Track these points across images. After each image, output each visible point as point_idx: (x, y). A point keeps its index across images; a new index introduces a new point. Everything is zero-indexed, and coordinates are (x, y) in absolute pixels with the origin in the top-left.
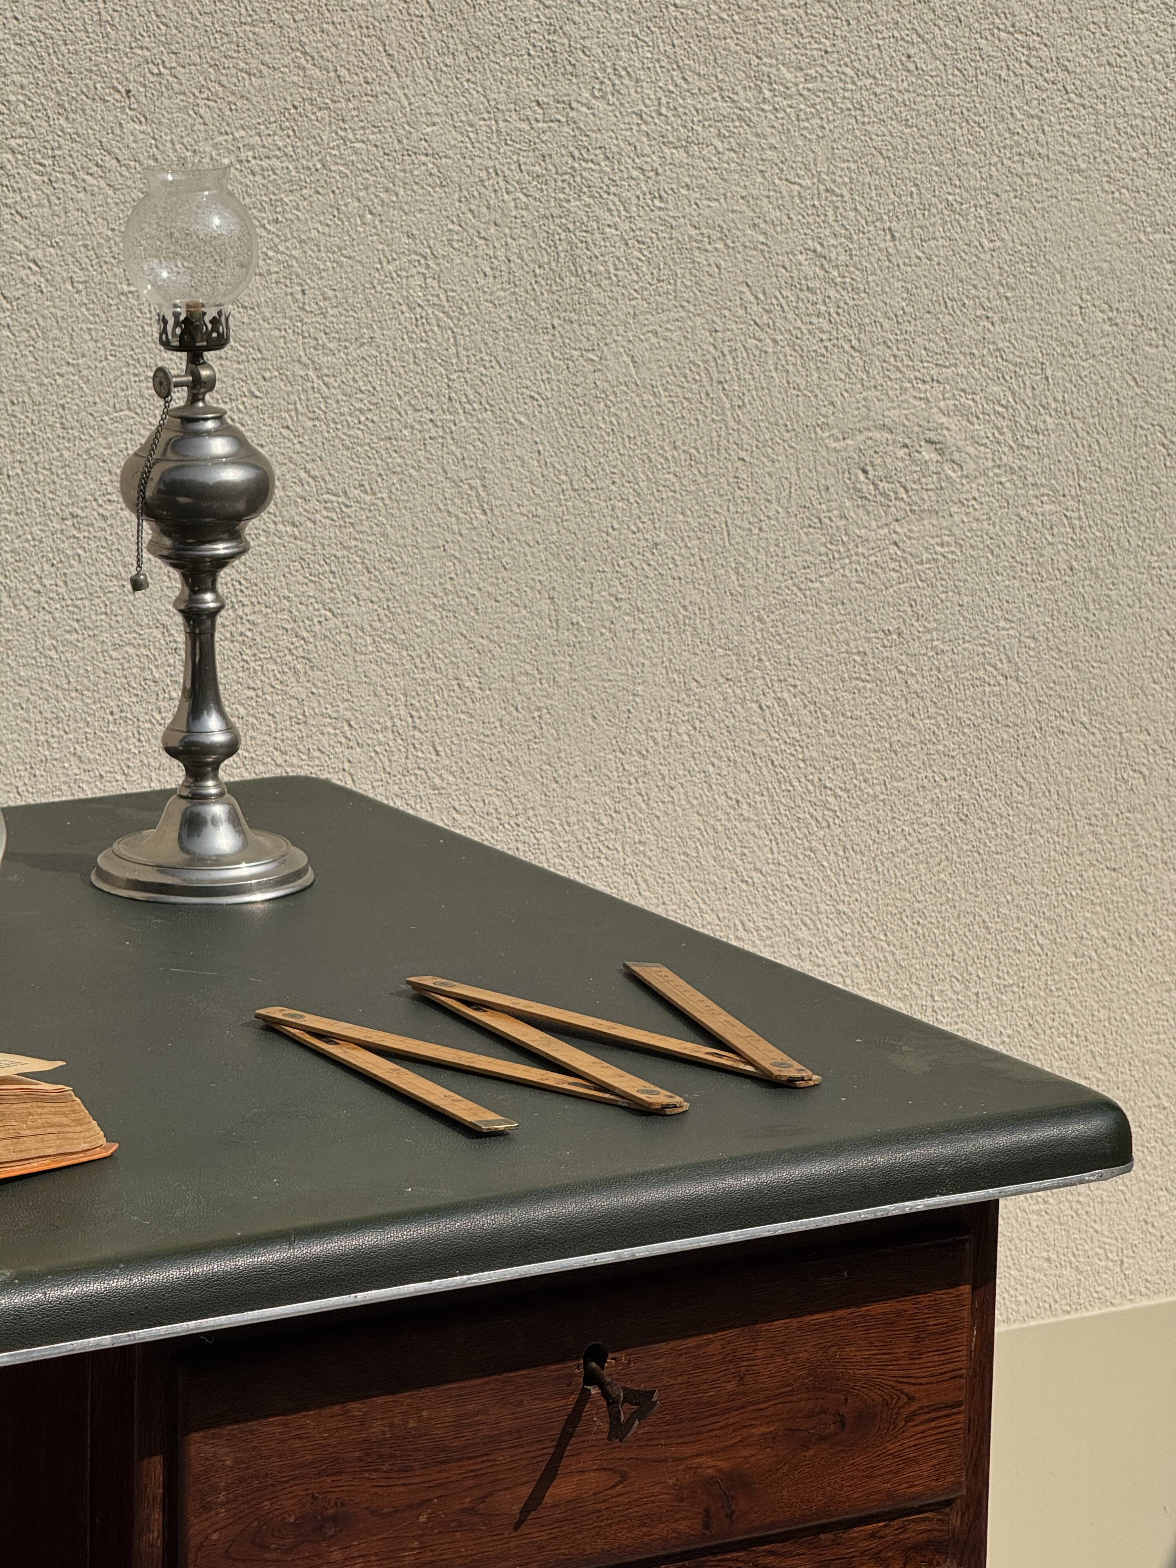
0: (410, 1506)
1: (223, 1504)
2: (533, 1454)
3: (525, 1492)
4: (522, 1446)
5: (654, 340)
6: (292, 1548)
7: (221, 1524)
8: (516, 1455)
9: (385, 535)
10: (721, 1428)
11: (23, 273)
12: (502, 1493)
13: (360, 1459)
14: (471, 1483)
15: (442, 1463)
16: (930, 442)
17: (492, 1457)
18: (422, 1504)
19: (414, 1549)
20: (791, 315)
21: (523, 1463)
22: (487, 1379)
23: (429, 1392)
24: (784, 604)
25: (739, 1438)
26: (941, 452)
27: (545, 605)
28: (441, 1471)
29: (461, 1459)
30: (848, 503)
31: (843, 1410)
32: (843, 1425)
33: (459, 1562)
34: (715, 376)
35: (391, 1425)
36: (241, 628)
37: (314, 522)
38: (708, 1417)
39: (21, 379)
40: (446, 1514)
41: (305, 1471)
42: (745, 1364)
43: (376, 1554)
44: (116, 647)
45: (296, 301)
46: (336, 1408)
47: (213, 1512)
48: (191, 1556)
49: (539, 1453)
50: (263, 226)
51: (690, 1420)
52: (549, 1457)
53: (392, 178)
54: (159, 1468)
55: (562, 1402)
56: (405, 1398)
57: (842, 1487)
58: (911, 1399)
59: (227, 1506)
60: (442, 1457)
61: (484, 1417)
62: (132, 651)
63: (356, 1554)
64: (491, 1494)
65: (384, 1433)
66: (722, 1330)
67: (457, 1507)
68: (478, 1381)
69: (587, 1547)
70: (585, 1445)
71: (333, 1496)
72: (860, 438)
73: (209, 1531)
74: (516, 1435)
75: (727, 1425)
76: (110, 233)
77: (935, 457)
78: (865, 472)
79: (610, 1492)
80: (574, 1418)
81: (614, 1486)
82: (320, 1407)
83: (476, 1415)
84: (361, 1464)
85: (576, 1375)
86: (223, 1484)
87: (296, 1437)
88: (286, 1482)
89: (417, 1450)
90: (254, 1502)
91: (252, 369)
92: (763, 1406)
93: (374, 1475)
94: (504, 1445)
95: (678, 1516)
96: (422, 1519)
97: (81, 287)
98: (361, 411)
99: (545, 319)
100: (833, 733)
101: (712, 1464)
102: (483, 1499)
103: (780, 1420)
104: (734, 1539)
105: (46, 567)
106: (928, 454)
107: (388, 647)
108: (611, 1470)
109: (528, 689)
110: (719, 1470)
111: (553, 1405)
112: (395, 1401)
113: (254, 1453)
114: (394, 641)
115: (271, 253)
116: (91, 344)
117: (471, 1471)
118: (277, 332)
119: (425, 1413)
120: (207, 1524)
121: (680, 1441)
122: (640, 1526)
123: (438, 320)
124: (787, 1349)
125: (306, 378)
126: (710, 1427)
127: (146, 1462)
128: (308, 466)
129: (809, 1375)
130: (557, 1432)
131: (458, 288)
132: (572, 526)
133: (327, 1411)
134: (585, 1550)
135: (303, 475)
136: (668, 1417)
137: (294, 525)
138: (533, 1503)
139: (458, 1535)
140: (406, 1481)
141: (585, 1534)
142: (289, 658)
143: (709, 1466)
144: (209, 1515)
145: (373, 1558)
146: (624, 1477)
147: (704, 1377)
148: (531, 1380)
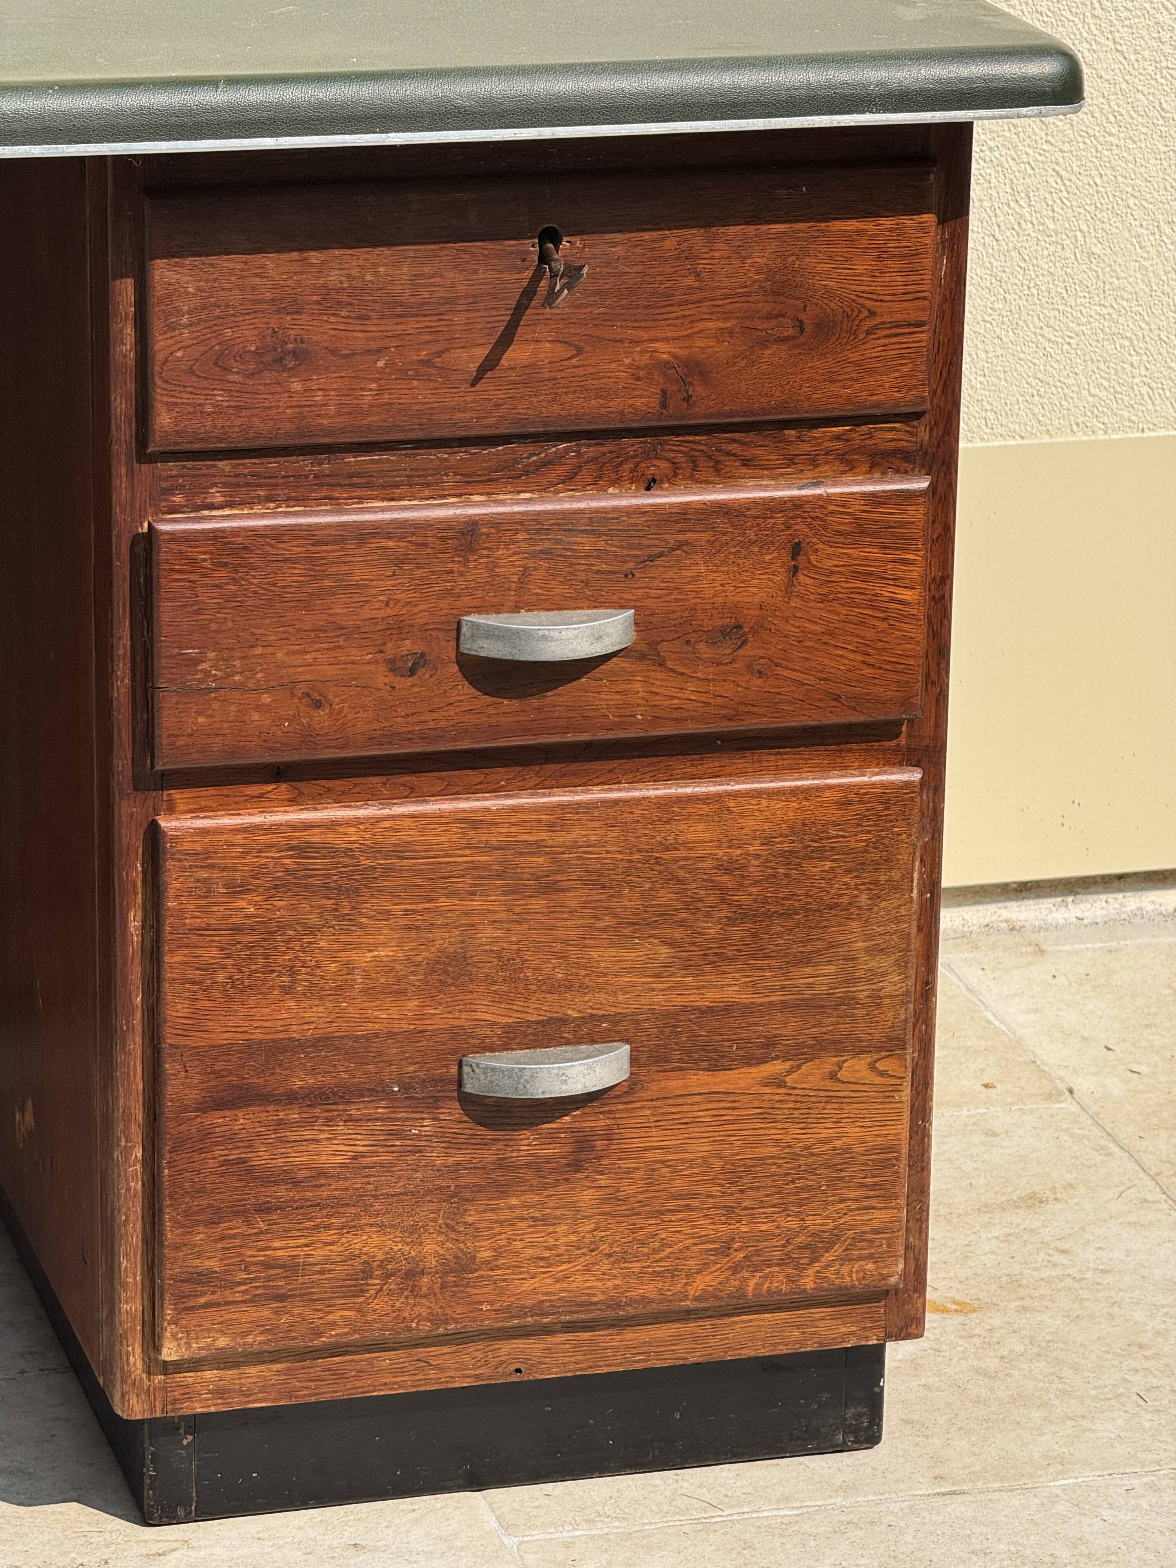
0: (369, 351)
1: (186, 326)
2: (489, 319)
3: (482, 353)
4: (478, 311)
6: (253, 374)
7: (185, 344)
8: (471, 318)
10: (677, 318)
12: (459, 351)
13: (318, 303)
14: (428, 337)
15: (399, 316)
17: (446, 317)
18: (379, 350)
19: (371, 390)
21: (478, 326)
22: (442, 245)
23: (386, 251)
25: (696, 330)
28: (398, 324)
29: (417, 315)
31: (803, 316)
32: (802, 330)
33: (417, 407)
35: (349, 276)
38: (664, 306)
40: (403, 363)
41: (265, 306)
42: (701, 262)
43: (335, 390)
46: (294, 253)
47: (177, 332)
48: (157, 368)
49: (493, 319)
51: (646, 307)
52: (505, 324)
54: (130, 289)
55: (517, 276)
56: (361, 253)
57: (801, 387)
58: (872, 314)
59: (191, 329)
60: (399, 310)
61: (438, 279)
63: (315, 387)
64: (448, 350)
65: (341, 282)
66: (677, 228)
67: (415, 358)
68: (433, 247)
69: (544, 410)
70: (541, 317)
71: (293, 332)
73: (173, 348)
74: (471, 300)
75: (684, 316)
79: (566, 363)
80: (529, 292)
81: (570, 358)
82: (278, 252)
83: (432, 277)
84: (319, 307)
85: (533, 252)
86: (186, 308)
87: (257, 275)
88: (248, 314)
89: (374, 301)
90: (216, 328)
92: (720, 303)
93: (332, 319)
94: (460, 308)
95: (636, 393)
96: (380, 364)
101: (668, 350)
102: (439, 354)
103: (738, 318)
104: (693, 422)
108: (566, 343)
110: (675, 357)
111: (507, 276)
112: (352, 255)
113: (216, 285)
117: (427, 327)
119: (381, 269)
120: (171, 342)
121: (636, 325)
122: (596, 398)
124: (744, 253)
126: (666, 316)
127: (118, 282)
129: (767, 280)
130: (513, 303)
133: (286, 256)
134: (541, 412)
136: (624, 302)
138: (489, 364)
139: (415, 383)
140: (365, 328)
141: (542, 398)
143: (665, 351)
144: (174, 334)
145: (332, 393)
146: (580, 351)
147: (661, 269)
148: (486, 252)
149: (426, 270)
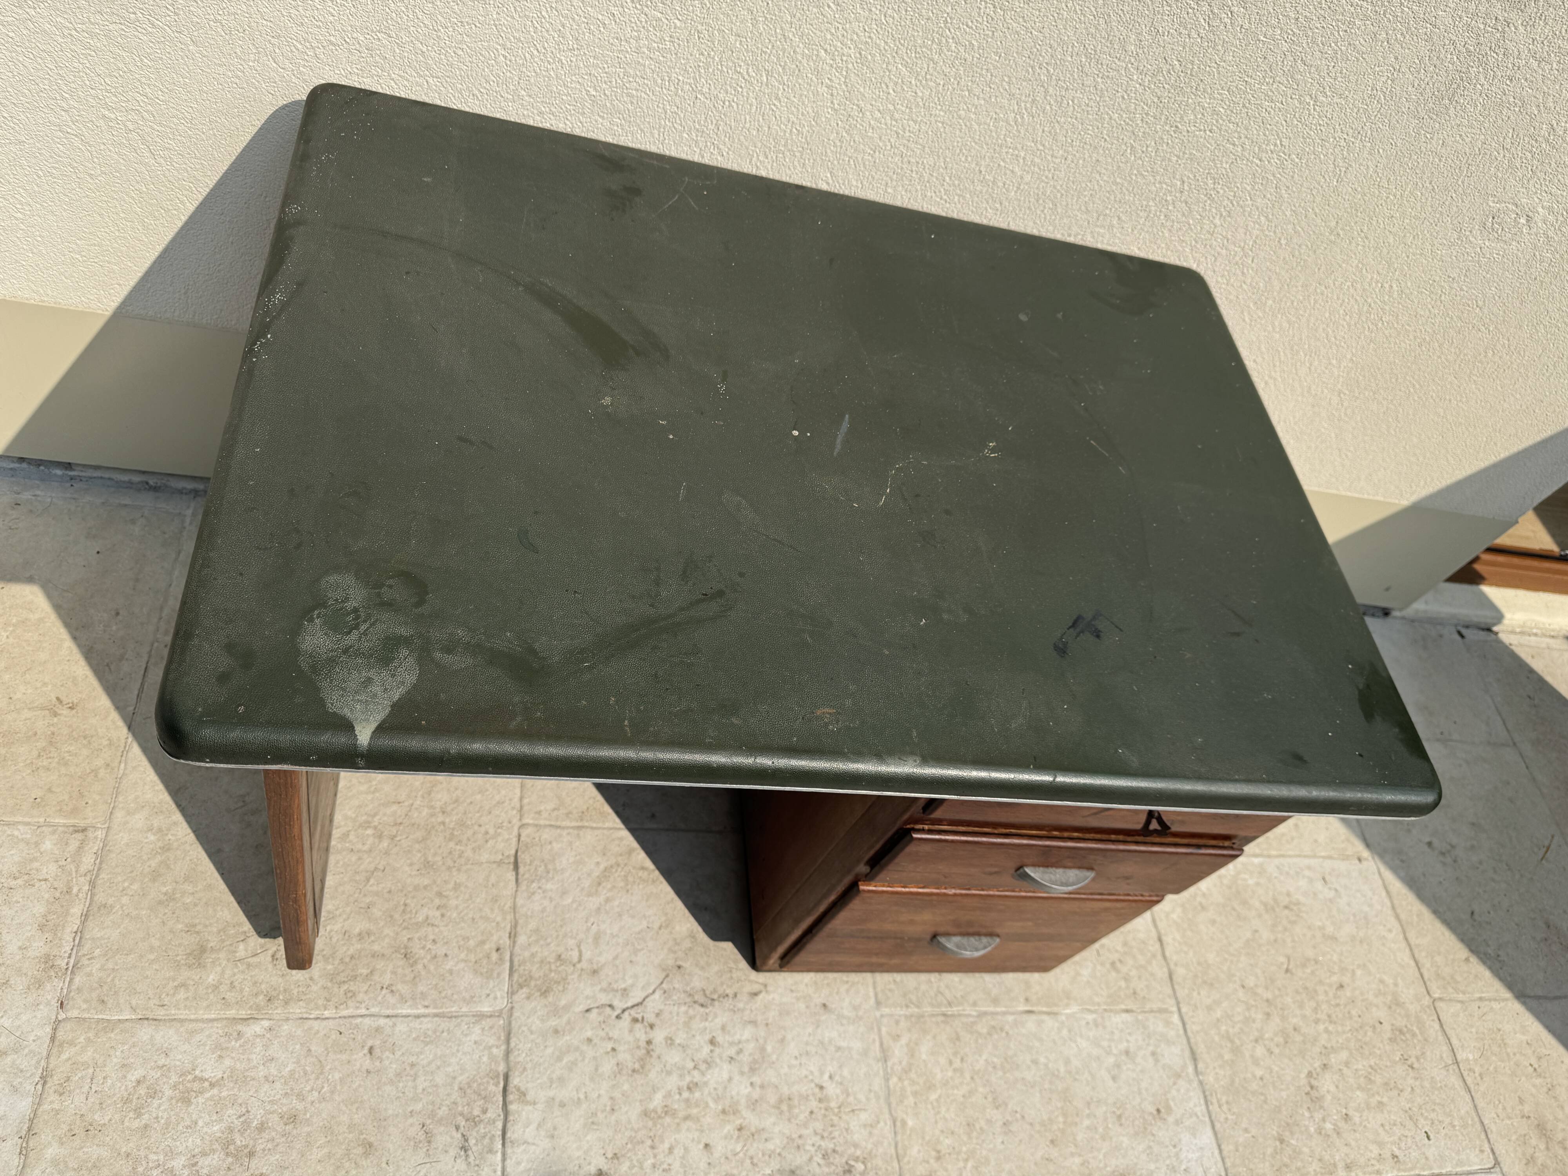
5: (1458, 138)
9: (1293, 177)
11: (1224, 15)
16: (1528, 216)
20: (1519, 148)
24: (1421, 254)
26: (1528, 221)
27: (1333, 224)
30: (1477, 227)
34: (1470, 161)
36: (1212, 192)
37: (1269, 162)
39: (1192, 63)
44: (1160, 183)
45: (1328, 69)
50: (1338, 32)
53: (1408, 29)
62: (1164, 186)
72: (1503, 205)
76: (1272, 11)
77: (1524, 222)
78: (1493, 218)
91: (1289, 92)
97: (1243, 30)
98: (1320, 125)
99: (1422, 114)
100: (1399, 303)
105: (1153, 143)
106: (1523, 221)
107: (1262, 218)
109: (1302, 251)
114: (1267, 217)
115: (1333, 45)
116: (1231, 58)
118: (1310, 80)
123: (1380, 98)
125: (1308, 104)
128: (1284, 140)
131: (1398, 88)
132: (1366, 198)
135: (1278, 142)
137: (1260, 160)
142: (1222, 210)
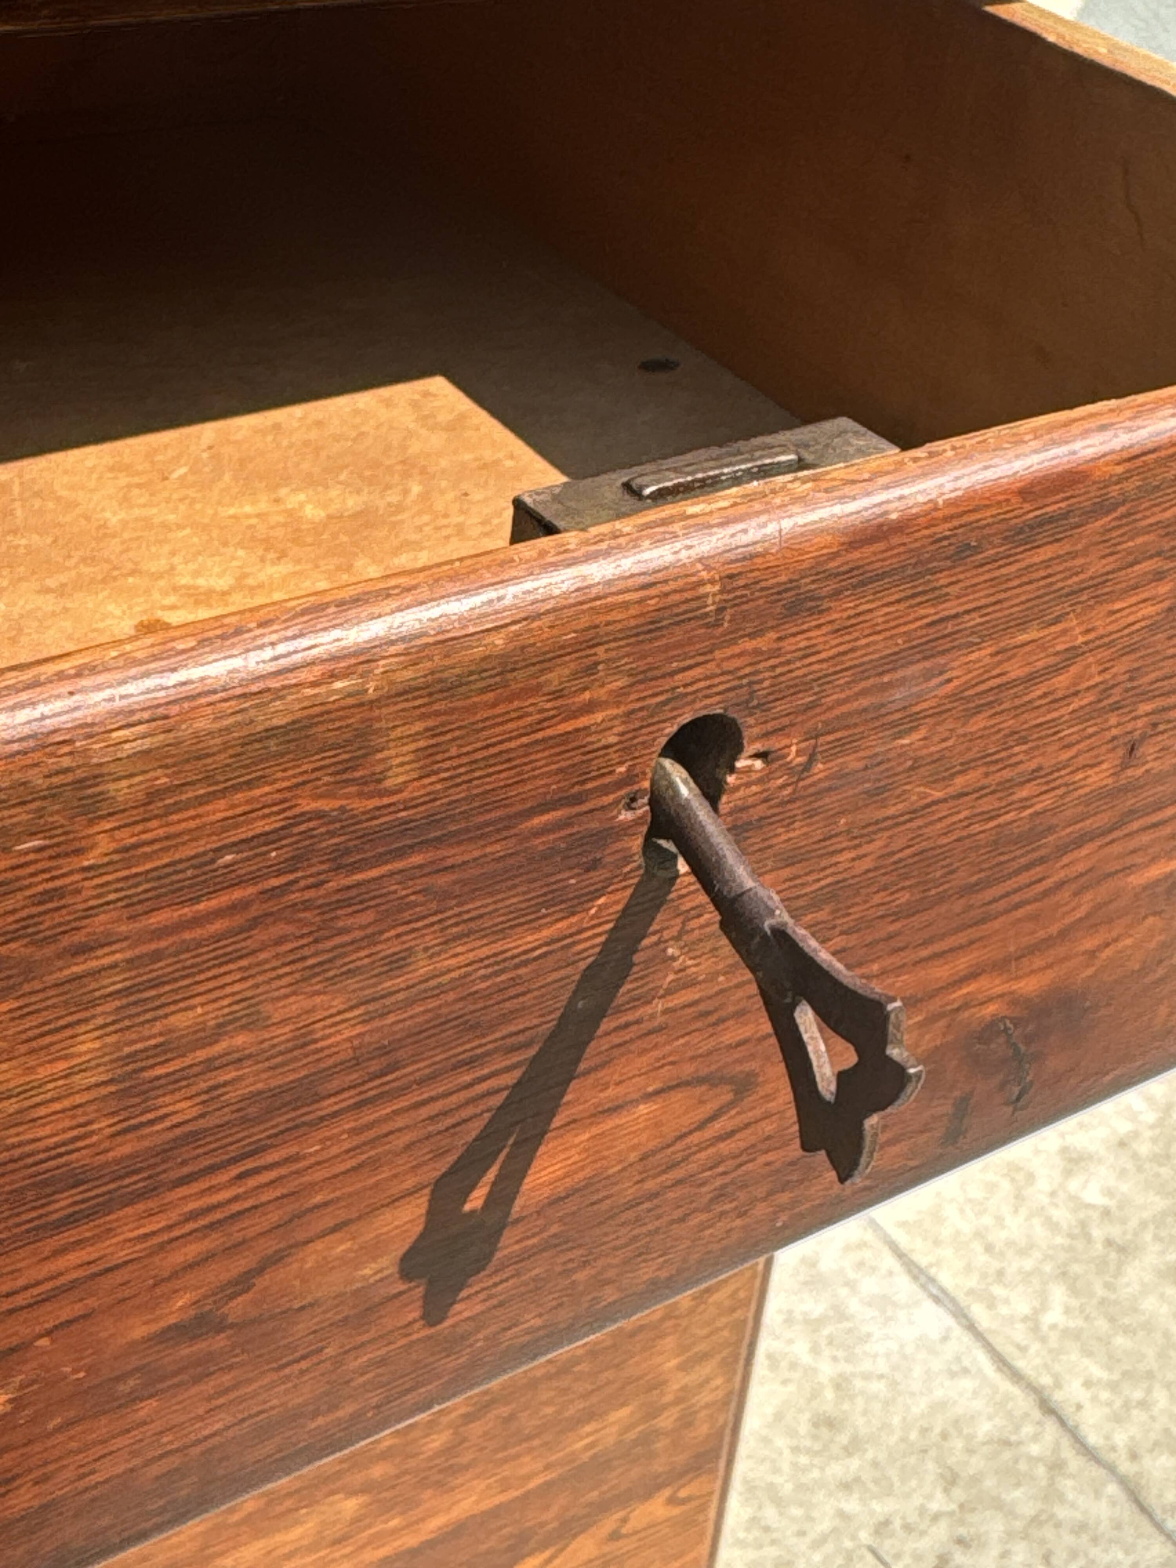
2: (433, 1109)
4: (403, 1090)
8: (369, 1126)
10: (1045, 893)
12: (319, 1245)
14: (199, 1246)
21: (395, 1142)
28: (58, 1253)
40: (89, 1370)
42: (1148, 707)
51: (970, 888)
55: (567, 925)
61: (240, 1040)
64: (276, 1258)
67: (140, 1332)
70: (633, 1032)
74: (374, 1066)
75: (1060, 885)
79: (695, 1138)
81: (709, 1117)
83: (205, 1041)
85: (626, 829)
94: (329, 1106)
101: (999, 990)
102: (241, 1283)
108: (701, 1081)
110: (1014, 1001)
117: (193, 1216)
121: (924, 953)
126: (1016, 898)
136: (904, 897)
139: (146, 1408)
143: (994, 996)
147: (1033, 765)
148: (442, 881)
149: (181, 1021)
